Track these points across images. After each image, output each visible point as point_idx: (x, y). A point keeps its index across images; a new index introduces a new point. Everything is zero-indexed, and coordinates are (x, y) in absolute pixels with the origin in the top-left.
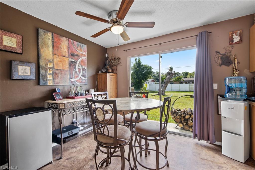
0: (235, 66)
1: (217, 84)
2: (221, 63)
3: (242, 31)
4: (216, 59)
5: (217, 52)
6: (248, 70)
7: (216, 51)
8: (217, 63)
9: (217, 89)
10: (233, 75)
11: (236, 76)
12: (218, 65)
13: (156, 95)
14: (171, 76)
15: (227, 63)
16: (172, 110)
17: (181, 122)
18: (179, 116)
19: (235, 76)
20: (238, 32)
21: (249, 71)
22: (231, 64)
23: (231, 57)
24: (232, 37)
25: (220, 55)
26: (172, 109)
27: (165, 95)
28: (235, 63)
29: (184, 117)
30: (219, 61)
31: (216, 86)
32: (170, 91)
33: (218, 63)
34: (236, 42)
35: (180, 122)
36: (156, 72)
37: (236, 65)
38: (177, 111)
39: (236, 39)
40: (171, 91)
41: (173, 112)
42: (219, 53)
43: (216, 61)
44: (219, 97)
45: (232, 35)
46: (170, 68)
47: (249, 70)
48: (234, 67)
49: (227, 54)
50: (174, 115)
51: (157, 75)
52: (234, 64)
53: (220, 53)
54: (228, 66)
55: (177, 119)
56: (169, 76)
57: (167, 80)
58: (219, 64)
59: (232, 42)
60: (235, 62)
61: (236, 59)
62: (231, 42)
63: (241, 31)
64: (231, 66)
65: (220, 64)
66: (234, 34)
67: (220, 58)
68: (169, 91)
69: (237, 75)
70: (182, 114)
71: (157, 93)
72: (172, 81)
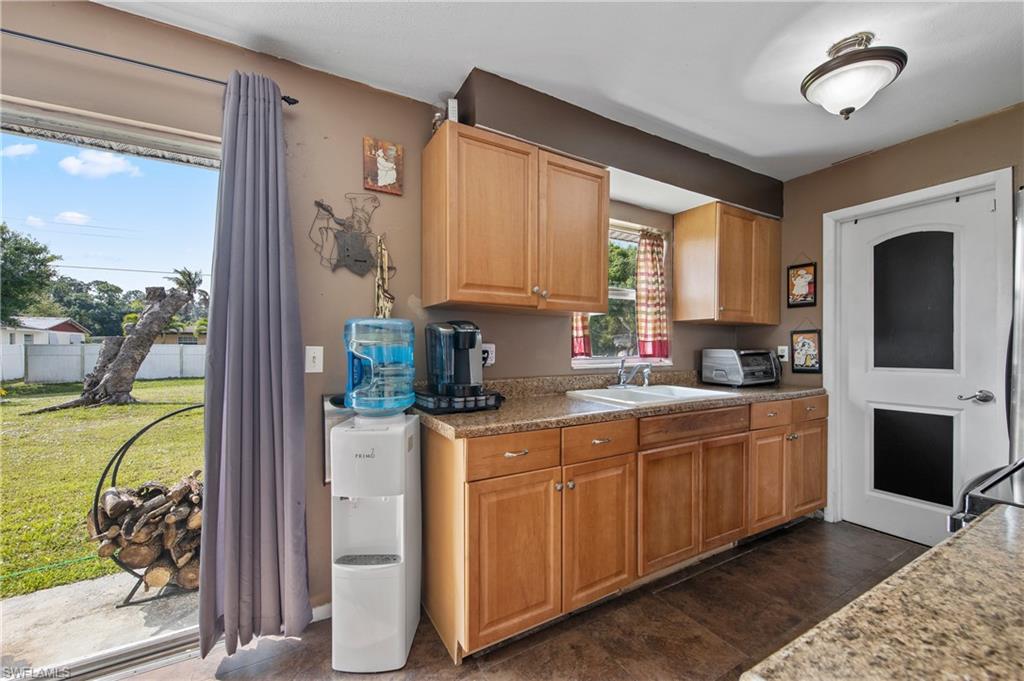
0: (383, 279)
1: (322, 348)
2: (335, 255)
3: (403, 150)
4: (316, 235)
5: (319, 205)
6: (419, 300)
7: (318, 200)
8: (320, 253)
9: (321, 371)
10: (378, 315)
11: (384, 317)
12: (325, 263)
13: (65, 407)
14: (169, 309)
15: (356, 261)
16: (104, 503)
17: (163, 557)
18: (145, 530)
19: (381, 316)
20: (392, 152)
21: (422, 304)
22: (369, 270)
23: (369, 240)
24: (374, 161)
25: (332, 224)
26: (104, 496)
27: (135, 402)
28: (382, 267)
29: (182, 523)
30: (330, 249)
31: (315, 359)
32: (176, 378)
33: (326, 254)
34: (385, 186)
35: (159, 559)
36: (97, 283)
37: (386, 276)
38: (138, 503)
39: (387, 176)
40: (182, 378)
41: (105, 513)
42: (328, 210)
43: (317, 245)
44: (328, 406)
45: (373, 152)
46: (186, 274)
47: (421, 298)
48: (380, 283)
49: (356, 226)
50: (112, 532)
51: (100, 298)
52: (379, 269)
53: (334, 212)
54: (362, 275)
55: (134, 547)
56: (157, 307)
57: (144, 324)
58: (329, 260)
59: (372, 180)
60: (382, 262)
61: (385, 253)
62: (369, 180)
63: (400, 147)
64: (369, 277)
65: (334, 262)
66: (380, 152)
67: (331, 234)
68: (170, 379)
69: (387, 314)
70: (168, 511)
71: (78, 397)
72: (192, 334)
